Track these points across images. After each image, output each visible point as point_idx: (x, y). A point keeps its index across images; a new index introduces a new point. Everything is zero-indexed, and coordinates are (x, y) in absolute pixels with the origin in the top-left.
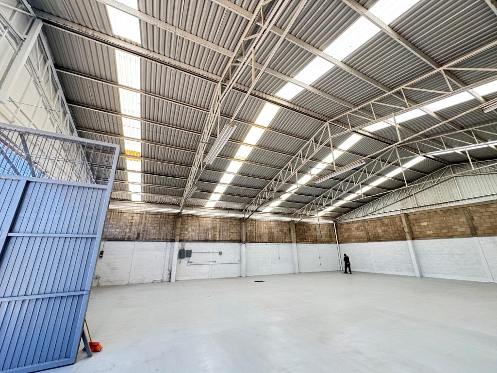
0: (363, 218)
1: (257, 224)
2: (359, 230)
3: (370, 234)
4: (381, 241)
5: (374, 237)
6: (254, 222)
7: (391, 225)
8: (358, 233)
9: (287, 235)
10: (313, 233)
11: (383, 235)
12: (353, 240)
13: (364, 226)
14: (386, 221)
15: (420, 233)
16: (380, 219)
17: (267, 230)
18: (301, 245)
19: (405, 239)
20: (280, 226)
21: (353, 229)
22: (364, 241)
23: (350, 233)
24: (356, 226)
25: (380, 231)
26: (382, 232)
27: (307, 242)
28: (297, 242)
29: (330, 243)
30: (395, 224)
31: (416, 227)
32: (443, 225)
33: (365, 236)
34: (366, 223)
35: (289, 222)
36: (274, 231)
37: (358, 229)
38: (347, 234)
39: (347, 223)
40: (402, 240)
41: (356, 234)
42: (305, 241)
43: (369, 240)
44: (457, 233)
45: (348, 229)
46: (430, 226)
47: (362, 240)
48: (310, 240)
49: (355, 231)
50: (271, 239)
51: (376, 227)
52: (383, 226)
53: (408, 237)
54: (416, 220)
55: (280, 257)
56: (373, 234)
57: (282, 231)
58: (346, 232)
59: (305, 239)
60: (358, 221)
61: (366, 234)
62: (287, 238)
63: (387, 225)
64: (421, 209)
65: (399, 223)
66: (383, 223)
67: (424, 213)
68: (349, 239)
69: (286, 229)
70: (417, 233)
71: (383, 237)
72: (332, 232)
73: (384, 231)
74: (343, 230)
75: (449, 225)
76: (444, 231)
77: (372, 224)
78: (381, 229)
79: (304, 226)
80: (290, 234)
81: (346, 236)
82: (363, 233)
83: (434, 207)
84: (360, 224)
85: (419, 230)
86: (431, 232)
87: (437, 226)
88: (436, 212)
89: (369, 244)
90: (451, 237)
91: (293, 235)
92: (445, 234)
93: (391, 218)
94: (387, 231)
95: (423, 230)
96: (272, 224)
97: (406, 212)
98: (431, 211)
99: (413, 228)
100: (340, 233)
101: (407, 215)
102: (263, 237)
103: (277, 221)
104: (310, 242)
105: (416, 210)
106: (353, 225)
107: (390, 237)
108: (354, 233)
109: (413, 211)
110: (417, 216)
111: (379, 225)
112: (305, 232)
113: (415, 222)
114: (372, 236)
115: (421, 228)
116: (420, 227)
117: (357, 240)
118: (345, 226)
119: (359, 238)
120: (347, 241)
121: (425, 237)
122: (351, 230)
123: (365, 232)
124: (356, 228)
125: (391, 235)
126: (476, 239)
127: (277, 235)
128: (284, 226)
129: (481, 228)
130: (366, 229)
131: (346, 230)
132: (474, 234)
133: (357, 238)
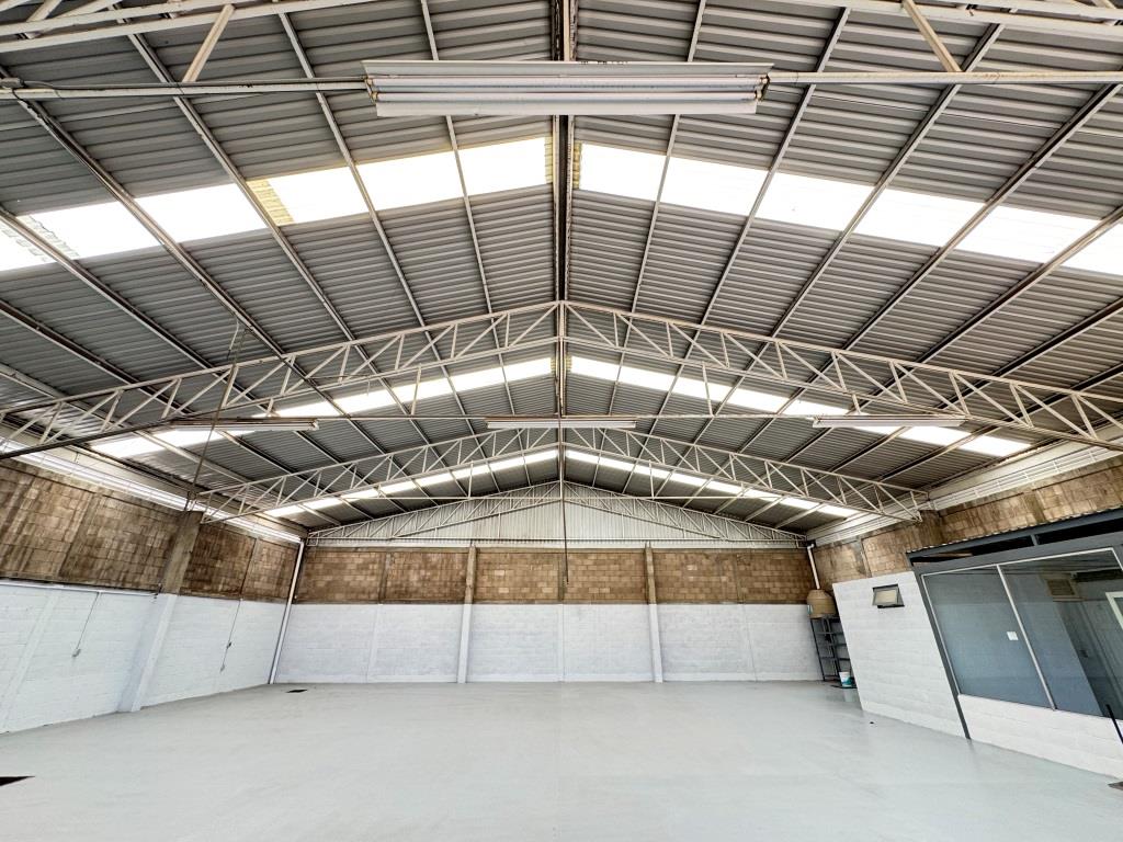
0: (384, 544)
1: (33, 492)
2: (364, 572)
3: (389, 584)
4: (409, 602)
5: (395, 593)
6: (23, 482)
7: (441, 569)
8: (360, 578)
9: (150, 562)
10: (240, 563)
11: (418, 588)
12: (338, 596)
13: (382, 564)
14: (434, 559)
15: (489, 590)
16: (423, 552)
17: (75, 529)
19: (462, 601)
21: (349, 567)
22: (368, 601)
23: (337, 578)
24: (361, 561)
25: (414, 578)
26: (419, 581)
27: (212, 593)
28: (181, 593)
29: (271, 601)
30: (450, 565)
31: (485, 579)
32: (527, 579)
33: (376, 588)
34: (389, 556)
35: (181, 517)
37: (362, 568)
38: (329, 578)
39: (340, 550)
40: (457, 603)
41: (354, 580)
42: (206, 588)
43: (382, 598)
44: (540, 596)
45: (336, 566)
46: (507, 579)
47: (365, 597)
49: (354, 572)
50: (77, 569)
51: (409, 568)
52: (426, 568)
53: (469, 597)
54: (489, 563)
56: (396, 586)
57: (139, 540)
58: (328, 573)
59: (209, 582)
60: (369, 550)
61: (378, 583)
62: (149, 570)
63: (434, 567)
65: (457, 566)
66: (426, 561)
67: (506, 552)
68: (328, 591)
69: (156, 539)
70: (484, 590)
71: (416, 592)
72: (287, 569)
73: (423, 580)
74: (321, 566)
75: (535, 579)
76: (525, 590)
77: (402, 561)
78: (419, 573)
79: (221, 537)
80: (166, 556)
81: (321, 584)
82: (373, 579)
83: (522, 545)
84: (373, 555)
85: (489, 585)
86: (506, 591)
87: (518, 579)
88: (522, 553)
89: (380, 607)
90: (531, 602)
91: (180, 559)
92: (525, 595)
93: (447, 553)
94: (429, 580)
95: (495, 585)
96: (111, 509)
97: (478, 545)
98: (516, 552)
99: (480, 579)
100: (308, 575)
101: (478, 551)
104: (222, 592)
105: (495, 544)
106: (354, 555)
107: (430, 595)
108: (347, 578)
109: (489, 545)
110: (493, 556)
111: (417, 566)
112: (216, 558)
113: (485, 567)
114: (393, 590)
115: (493, 580)
116: (491, 579)
117: (350, 596)
118: (330, 555)
119: (358, 593)
120: (323, 596)
121: (495, 599)
122: (344, 568)
123: (380, 578)
124: (358, 565)
125: (436, 591)
126: (560, 607)
127: (112, 553)
128: (156, 525)
129: (570, 590)
130: (384, 569)
131: (329, 569)
132: (561, 599)
133: (352, 592)
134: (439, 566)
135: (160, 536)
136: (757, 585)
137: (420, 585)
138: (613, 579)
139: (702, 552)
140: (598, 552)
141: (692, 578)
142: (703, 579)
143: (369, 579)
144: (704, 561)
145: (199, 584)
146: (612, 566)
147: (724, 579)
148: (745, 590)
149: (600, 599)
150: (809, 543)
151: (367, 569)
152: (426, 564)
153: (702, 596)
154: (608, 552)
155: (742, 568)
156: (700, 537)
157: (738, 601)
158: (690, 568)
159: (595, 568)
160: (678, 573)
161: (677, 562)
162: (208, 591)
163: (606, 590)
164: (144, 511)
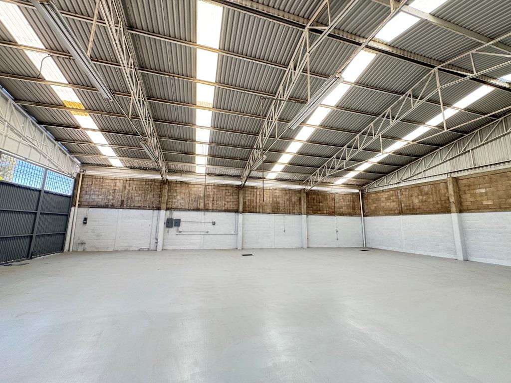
0: (396, 186)
1: (258, 193)
2: (389, 201)
3: (403, 205)
4: (416, 214)
5: (407, 209)
6: (255, 190)
7: (432, 194)
8: (388, 204)
9: (295, 206)
10: (331, 204)
11: (419, 206)
12: (381, 213)
13: (397, 196)
14: (426, 189)
15: (473, 203)
16: (418, 186)
17: (271, 199)
18: (313, 218)
19: (449, 212)
20: (288, 195)
21: (382, 199)
22: (395, 214)
23: (378, 205)
24: (386, 196)
25: (416, 201)
26: (419, 202)
27: (322, 214)
28: (308, 214)
29: (352, 216)
30: (438, 191)
31: (468, 196)
33: (397, 208)
34: (399, 191)
35: (300, 191)
36: (280, 200)
37: (388, 199)
38: (375, 205)
39: (376, 192)
40: (444, 212)
41: (386, 205)
42: (319, 212)
43: (401, 213)
45: (377, 200)
46: (490, 194)
47: (393, 212)
48: (325, 212)
49: (385, 202)
50: (276, 210)
51: (412, 196)
52: (422, 195)
53: (453, 208)
54: (469, 186)
55: (286, 229)
56: (407, 206)
57: (290, 200)
58: (374, 203)
59: (320, 210)
60: (389, 190)
61: (397, 206)
62: (296, 208)
63: (427, 194)
65: (442, 192)
66: (421, 191)
67: (483, 176)
68: (376, 211)
69: (295, 199)
70: (469, 203)
71: (419, 208)
72: (356, 203)
73: (422, 201)
74: (370, 201)
77: (407, 193)
78: (418, 198)
79: (318, 195)
80: (300, 204)
81: (373, 208)
82: (394, 204)
84: (391, 192)
85: (472, 199)
86: (490, 203)
87: (500, 193)
89: (401, 217)
91: (304, 206)
93: (434, 184)
94: (425, 201)
95: (479, 199)
96: (278, 193)
97: (456, 175)
98: (495, 173)
99: (464, 196)
100: (367, 205)
101: (456, 180)
102: (266, 207)
103: (285, 189)
104: (326, 213)
105: (472, 172)
106: (383, 194)
107: (427, 209)
108: (383, 205)
109: (466, 173)
110: (472, 180)
111: (416, 194)
112: (319, 202)
113: (467, 188)
114: (406, 208)
115: (475, 197)
116: (474, 195)
117: (386, 213)
118: (373, 195)
119: (389, 211)
120: (374, 213)
121: (480, 208)
122: (380, 200)
123: (397, 203)
124: (386, 198)
125: (431, 207)
127: (283, 205)
128: (293, 195)
130: (398, 198)
131: (374, 201)
133: (386, 211)
134: (430, 193)
135: (296, 198)
137: (420, 204)
143: (393, 204)
145: (316, 211)
151: (390, 199)
152: (421, 193)
162: (320, 213)
164: (288, 192)
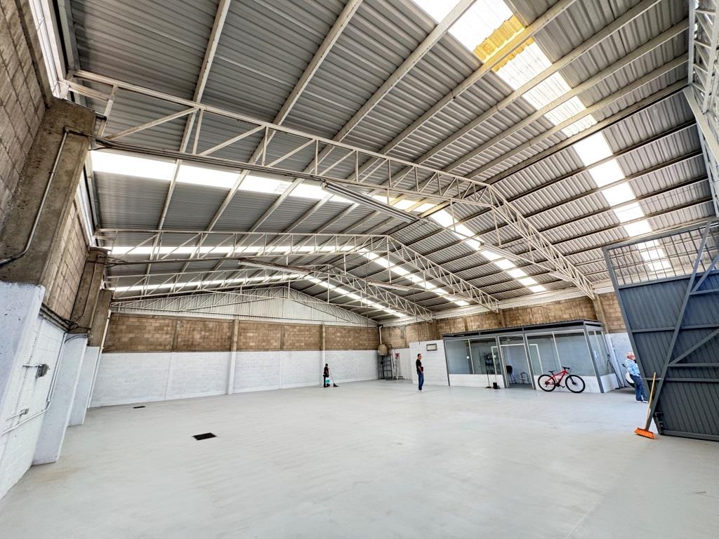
2: (160, 332)
3: (180, 340)
4: (195, 351)
5: (184, 345)
7: (215, 331)
8: (157, 336)
11: (200, 343)
12: (139, 348)
13: (174, 327)
14: (211, 325)
15: (244, 343)
16: (204, 321)
19: (230, 350)
21: (148, 328)
22: (164, 350)
23: (138, 335)
24: (157, 325)
25: (197, 336)
26: (200, 338)
30: (221, 329)
31: (242, 337)
32: (265, 338)
33: (170, 342)
34: (178, 322)
37: (158, 329)
38: (132, 335)
39: (140, 317)
41: (152, 337)
43: (175, 348)
44: (272, 347)
45: (137, 328)
46: (254, 338)
49: (153, 332)
51: (194, 330)
52: (205, 330)
54: (245, 329)
56: (185, 341)
58: (130, 332)
60: (164, 318)
61: (172, 339)
63: (210, 330)
64: (251, 319)
65: (225, 331)
66: (205, 326)
67: (254, 323)
68: (131, 344)
71: (199, 345)
73: (204, 338)
74: (124, 327)
75: (269, 338)
76: (264, 344)
78: (200, 334)
81: (125, 340)
82: (168, 336)
83: (262, 320)
84: (167, 321)
85: (244, 341)
86: (254, 344)
88: (263, 324)
89: (174, 354)
90: (267, 350)
92: (263, 346)
93: (219, 322)
94: (207, 338)
95: (248, 341)
97: (239, 318)
98: (260, 323)
101: (241, 323)
105: (247, 318)
106: (151, 321)
108: (146, 336)
109: (243, 318)
110: (246, 325)
111: (199, 329)
113: (244, 331)
114: (182, 343)
116: (245, 338)
117: (149, 347)
118: (131, 320)
119: (156, 346)
120: (129, 347)
121: (248, 348)
122: (145, 329)
123: (173, 336)
124: (155, 327)
125: (212, 344)
126: (281, 353)
129: (286, 344)
130: (176, 331)
131: (131, 329)
132: (281, 348)
133: (151, 345)
134: (214, 330)
136: (361, 342)
137: (201, 341)
138: (306, 339)
139: (343, 328)
140: (301, 325)
141: (338, 339)
142: (342, 339)
143: (164, 336)
144: (344, 332)
146: (307, 333)
147: (350, 339)
148: (357, 344)
149: (300, 349)
150: (380, 325)
151: (162, 330)
152: (205, 328)
153: (341, 347)
154: (305, 325)
155: (357, 335)
156: (343, 321)
157: (354, 349)
158: (338, 334)
159: (298, 333)
160: (333, 337)
161: (333, 331)
163: (303, 344)
